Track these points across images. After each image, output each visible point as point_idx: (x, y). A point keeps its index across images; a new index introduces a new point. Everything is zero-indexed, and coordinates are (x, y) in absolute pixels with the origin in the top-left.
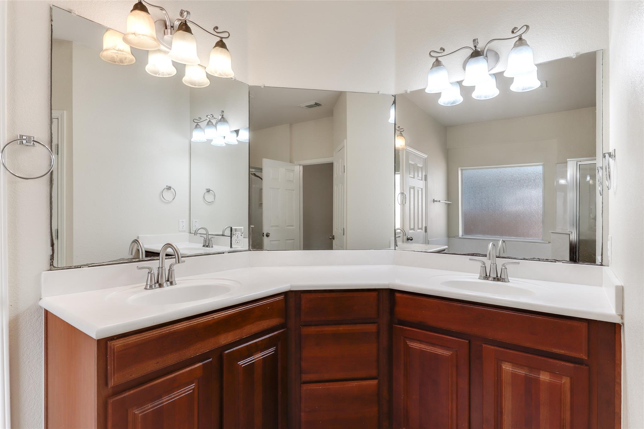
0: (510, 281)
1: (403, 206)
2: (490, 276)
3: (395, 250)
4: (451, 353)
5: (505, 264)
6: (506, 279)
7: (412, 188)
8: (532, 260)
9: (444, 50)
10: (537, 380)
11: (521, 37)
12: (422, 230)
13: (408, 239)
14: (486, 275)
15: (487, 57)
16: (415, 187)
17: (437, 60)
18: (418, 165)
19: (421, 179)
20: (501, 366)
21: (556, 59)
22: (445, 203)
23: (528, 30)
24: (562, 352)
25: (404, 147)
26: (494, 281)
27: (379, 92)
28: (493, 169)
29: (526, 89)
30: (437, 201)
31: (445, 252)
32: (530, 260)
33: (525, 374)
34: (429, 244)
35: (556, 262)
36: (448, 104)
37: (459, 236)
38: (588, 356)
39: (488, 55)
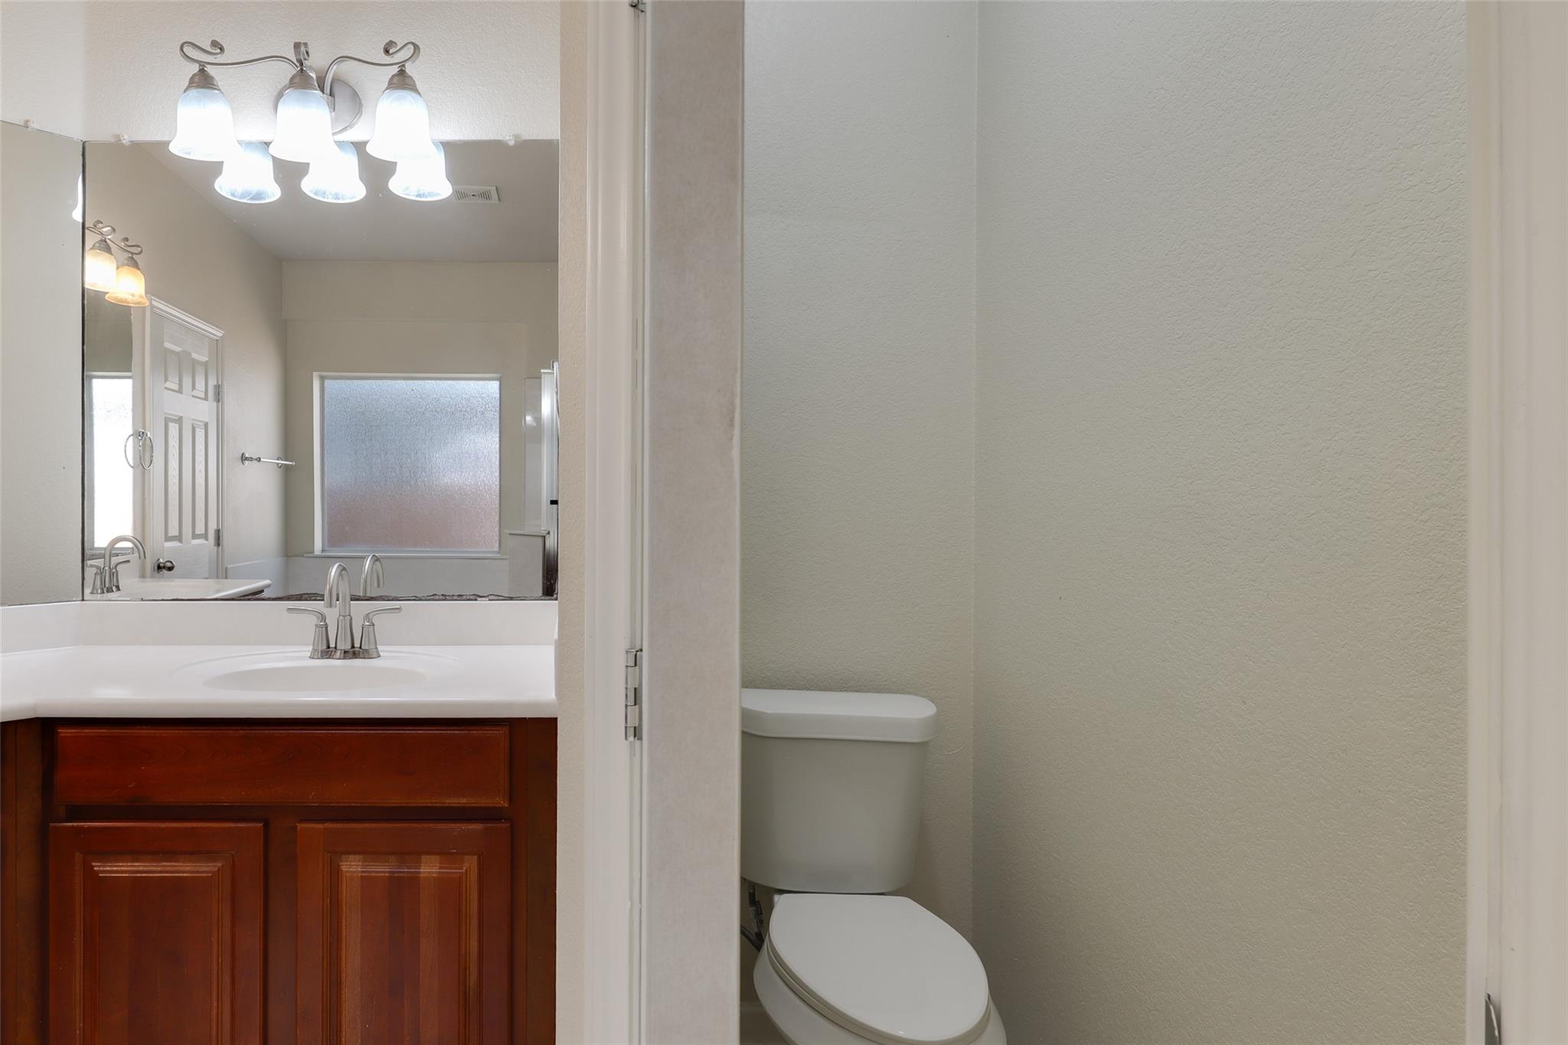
0: (381, 654)
1: (143, 473)
2: (336, 648)
3: (83, 600)
4: (220, 864)
5: (371, 616)
6: (371, 652)
7: (174, 421)
8: (429, 600)
9: (221, 49)
10: (414, 881)
11: (403, 69)
12: (207, 539)
13: (159, 567)
14: (329, 647)
15: (334, 97)
16: (184, 420)
17: (202, 71)
18: (195, 356)
19: (202, 395)
20: (339, 866)
21: (478, 139)
22: (278, 464)
23: (418, 56)
24: (463, 801)
25: (141, 300)
26: (344, 658)
27: (29, 124)
28: (396, 381)
29: (424, 195)
30: (251, 459)
31: (264, 595)
32: (426, 600)
33: (389, 872)
34: (226, 578)
35: (476, 600)
36: (244, 198)
37: (313, 552)
38: (511, 800)
39: (337, 90)
